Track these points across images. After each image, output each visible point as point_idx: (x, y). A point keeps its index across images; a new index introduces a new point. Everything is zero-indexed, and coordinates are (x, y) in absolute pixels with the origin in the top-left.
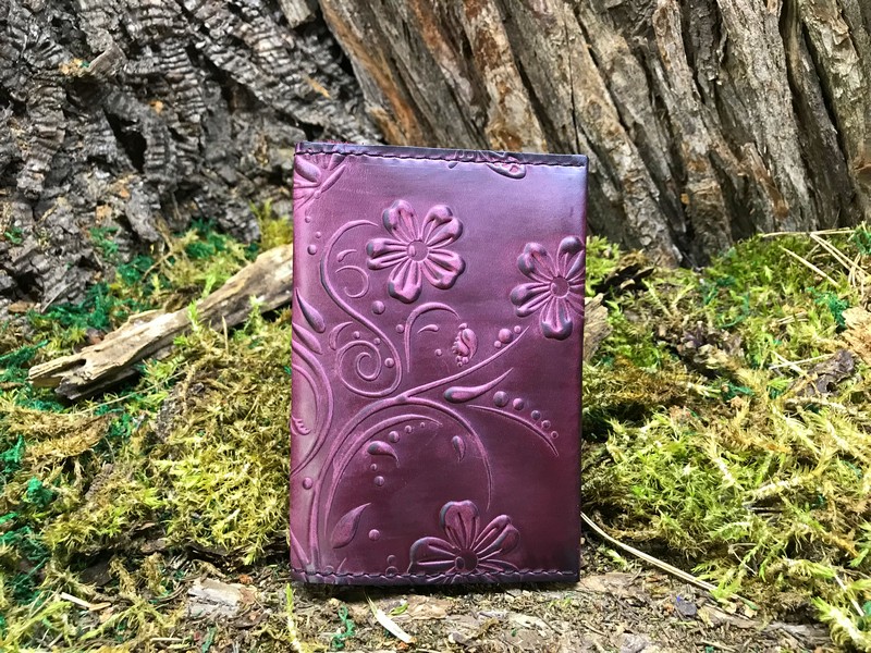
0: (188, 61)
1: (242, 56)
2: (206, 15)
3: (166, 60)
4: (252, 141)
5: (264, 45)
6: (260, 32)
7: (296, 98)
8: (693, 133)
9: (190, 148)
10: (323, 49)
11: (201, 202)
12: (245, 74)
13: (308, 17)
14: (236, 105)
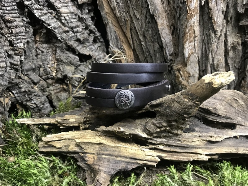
1: (51, 13)
5: (63, 10)
6: (64, 3)
7: (78, 40)
10: (89, 17)
11: (16, 93)
12: (53, 24)
14: (38, 39)
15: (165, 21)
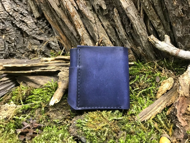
0: (12, 26)
1: (24, 24)
2: (15, 16)
3: (6, 26)
4: (28, 44)
5: (28, 22)
6: (28, 19)
7: (37, 34)
8: (126, 44)
9: (12, 46)
10: (44, 23)
12: (25, 28)
13: (39, 16)
14: (24, 35)
15: (67, 20)
